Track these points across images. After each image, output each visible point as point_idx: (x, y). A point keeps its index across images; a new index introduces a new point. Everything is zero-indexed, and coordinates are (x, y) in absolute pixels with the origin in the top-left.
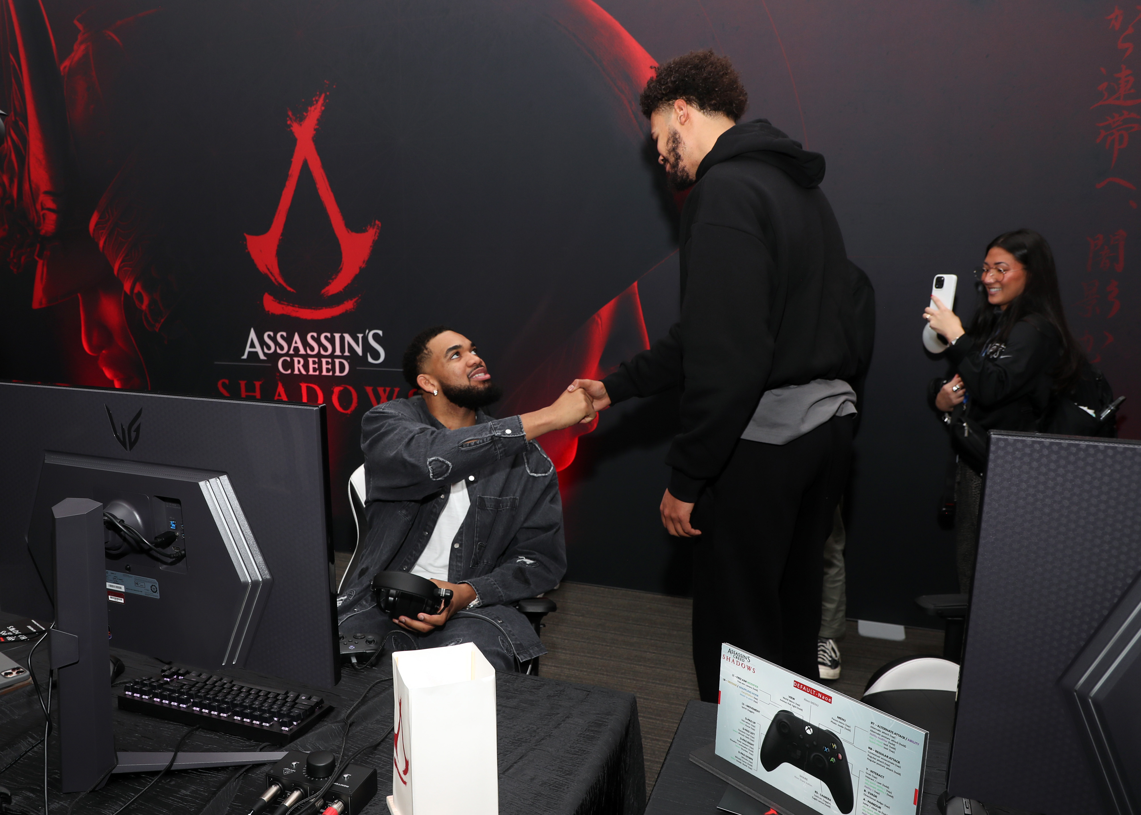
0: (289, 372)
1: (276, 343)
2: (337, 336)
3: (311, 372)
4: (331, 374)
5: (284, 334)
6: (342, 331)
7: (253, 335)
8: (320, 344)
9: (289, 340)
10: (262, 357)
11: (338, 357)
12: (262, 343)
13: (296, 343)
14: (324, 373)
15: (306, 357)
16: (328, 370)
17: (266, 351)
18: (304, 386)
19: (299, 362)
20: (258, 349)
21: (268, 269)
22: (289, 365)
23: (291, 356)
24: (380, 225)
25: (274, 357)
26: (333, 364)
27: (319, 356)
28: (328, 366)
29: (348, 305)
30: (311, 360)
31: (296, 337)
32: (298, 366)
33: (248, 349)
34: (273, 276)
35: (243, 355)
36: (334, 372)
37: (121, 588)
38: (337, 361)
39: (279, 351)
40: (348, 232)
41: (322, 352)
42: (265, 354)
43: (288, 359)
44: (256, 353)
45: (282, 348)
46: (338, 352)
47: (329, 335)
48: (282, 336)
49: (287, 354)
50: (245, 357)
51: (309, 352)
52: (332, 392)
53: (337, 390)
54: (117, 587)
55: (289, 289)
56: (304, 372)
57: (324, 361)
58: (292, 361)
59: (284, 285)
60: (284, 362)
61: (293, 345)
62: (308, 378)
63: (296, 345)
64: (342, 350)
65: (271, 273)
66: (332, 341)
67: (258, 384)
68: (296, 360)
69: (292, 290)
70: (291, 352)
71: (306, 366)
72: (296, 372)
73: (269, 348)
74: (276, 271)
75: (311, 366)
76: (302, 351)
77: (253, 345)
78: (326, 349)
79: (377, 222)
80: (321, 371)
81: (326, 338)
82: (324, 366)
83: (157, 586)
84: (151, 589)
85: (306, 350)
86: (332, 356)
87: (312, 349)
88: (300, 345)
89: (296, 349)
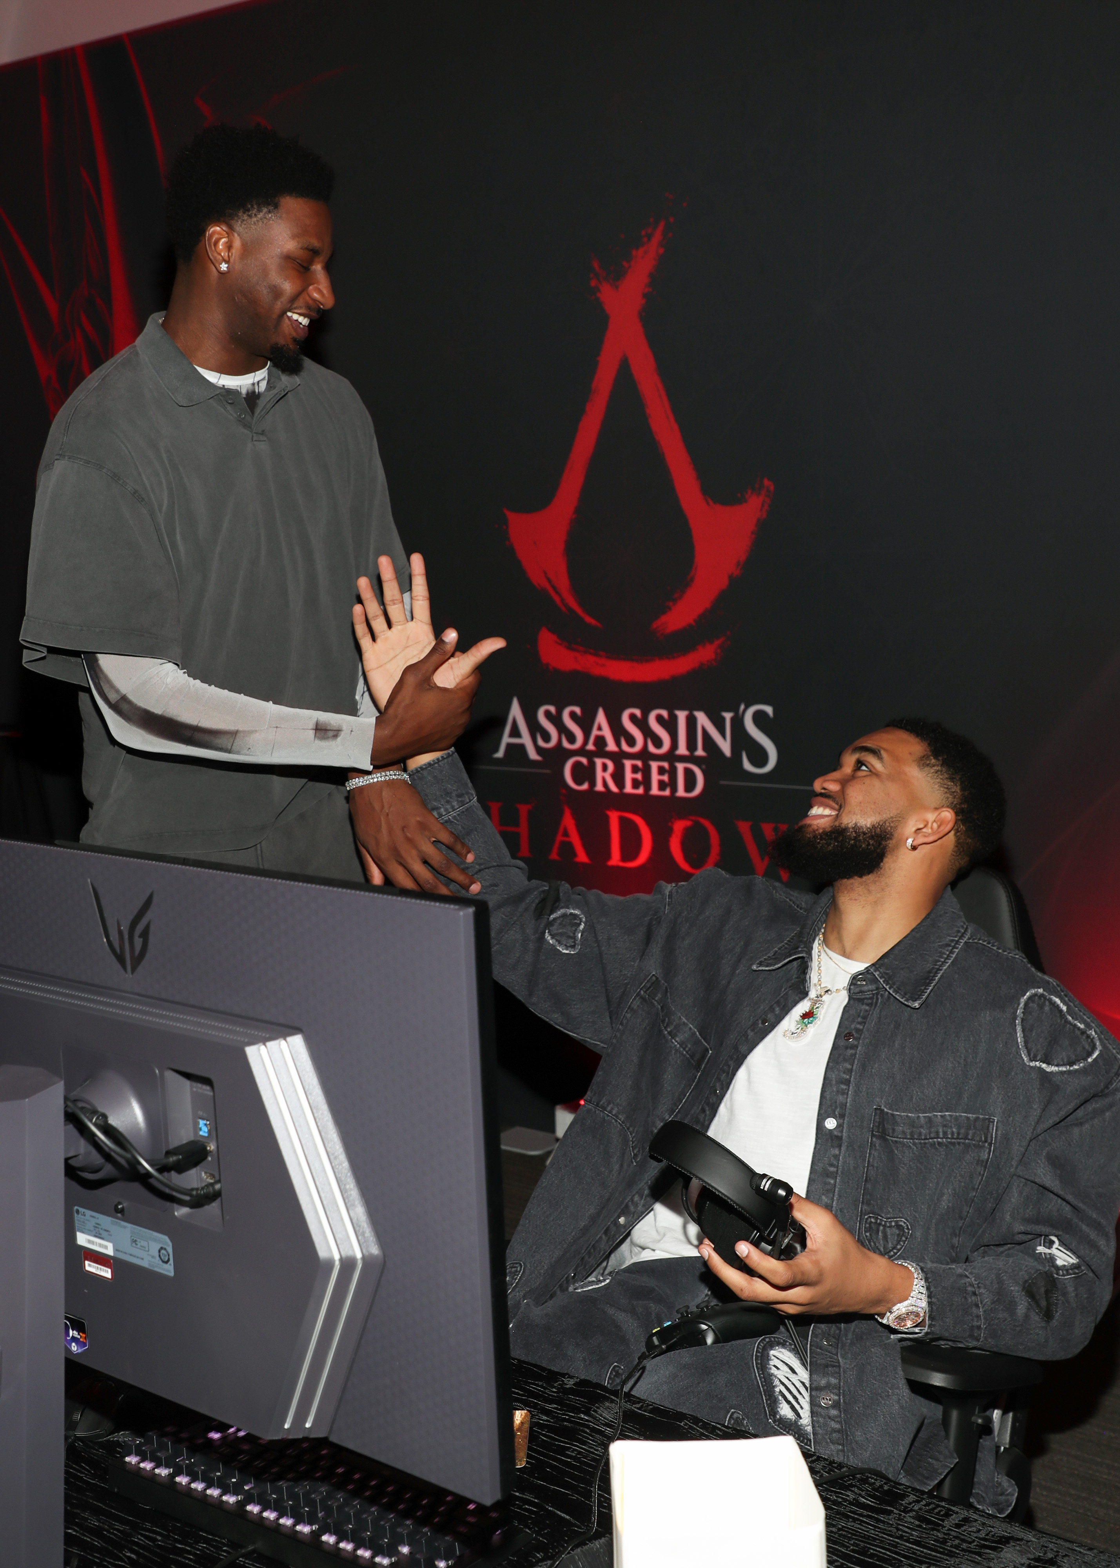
0: (585, 786)
1: (562, 729)
2: (682, 716)
3: (628, 789)
4: (667, 792)
5: (577, 710)
6: (691, 707)
7: (516, 711)
8: (648, 733)
9: (586, 723)
10: (533, 755)
11: (682, 759)
12: (535, 728)
13: (600, 728)
14: (655, 791)
15: (618, 758)
16: (662, 785)
17: (541, 743)
18: (614, 817)
19: (605, 768)
20: (526, 739)
21: (549, 581)
22: (584, 773)
23: (590, 755)
24: (772, 488)
25: (558, 755)
26: (673, 772)
27: (644, 755)
28: (661, 777)
29: (706, 654)
30: (628, 764)
31: (601, 717)
32: (603, 777)
33: (506, 739)
34: (557, 593)
35: (496, 750)
36: (674, 789)
37: (106, 1247)
38: (680, 767)
39: (566, 744)
40: (708, 504)
41: (652, 749)
42: (539, 750)
43: (584, 761)
44: (522, 747)
45: (572, 738)
46: (682, 750)
47: (664, 713)
48: (573, 715)
49: (582, 751)
50: (500, 754)
51: (625, 747)
52: (670, 831)
53: (679, 827)
54: (100, 1245)
55: (588, 619)
56: (614, 788)
57: (654, 765)
58: (592, 765)
59: (579, 611)
60: (577, 766)
61: (595, 732)
62: (622, 801)
63: (599, 733)
64: (691, 744)
65: (554, 587)
66: (670, 725)
67: (524, 810)
68: (599, 762)
69: (593, 622)
70: (590, 747)
71: (619, 777)
72: (599, 787)
73: (547, 737)
74: (563, 582)
75: (629, 776)
76: (611, 746)
77: (515, 732)
78: (658, 743)
79: (766, 482)
80: (648, 787)
81: (659, 719)
82: (655, 777)
83: (170, 1250)
84: (160, 1256)
85: (618, 744)
86: (671, 757)
87: (631, 742)
88: (607, 733)
89: (600, 741)
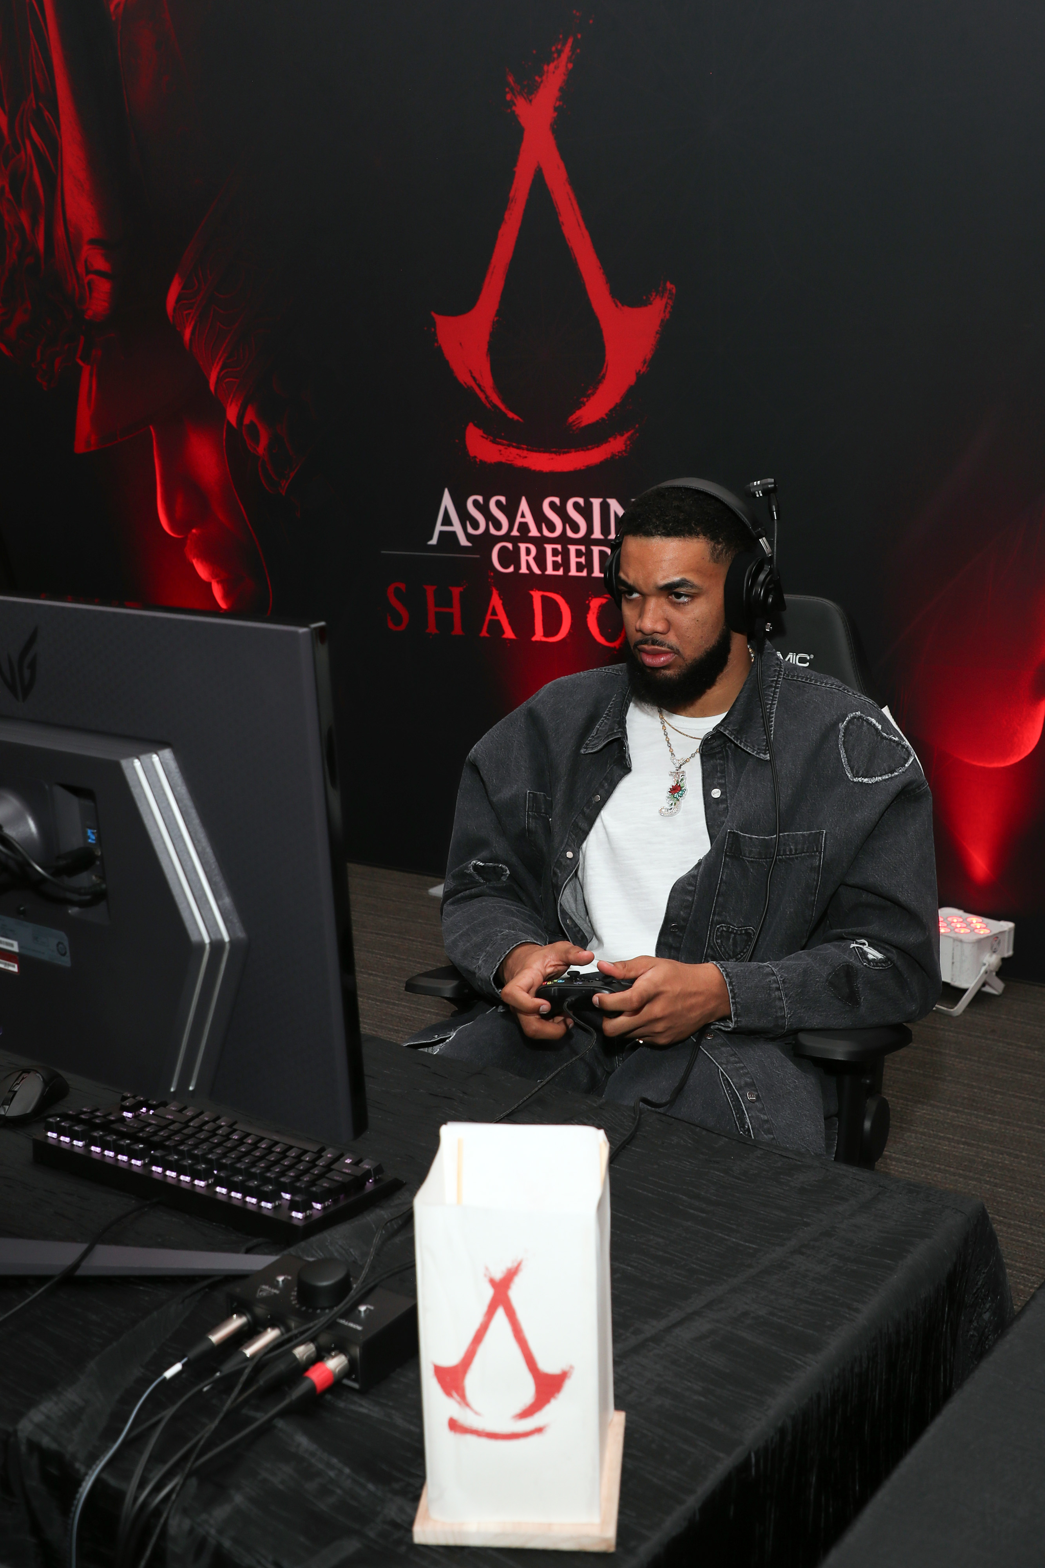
0: (511, 569)
1: (489, 517)
2: (596, 502)
3: (550, 571)
4: (584, 573)
5: (503, 499)
6: (604, 495)
7: (447, 501)
8: (566, 519)
9: (511, 511)
10: (463, 541)
11: (597, 542)
12: (465, 517)
13: (523, 516)
14: (573, 572)
15: (540, 542)
16: (579, 567)
17: (470, 530)
18: (537, 596)
19: (528, 552)
20: (457, 527)
21: (474, 379)
22: (510, 557)
23: (515, 541)
24: (674, 291)
25: (485, 542)
26: (589, 555)
27: (563, 539)
28: (580, 560)
29: (616, 445)
30: (549, 548)
31: (524, 506)
32: (527, 560)
33: (439, 528)
34: (482, 391)
35: (431, 538)
36: (591, 570)
38: (596, 550)
39: (493, 531)
40: (617, 306)
41: (570, 533)
42: (469, 537)
43: (510, 546)
44: (454, 534)
45: (498, 526)
46: (597, 534)
47: (581, 501)
48: (498, 504)
49: (507, 537)
50: (434, 541)
51: (546, 533)
52: (588, 608)
53: (595, 604)
55: (511, 415)
56: (537, 571)
57: (572, 549)
58: (517, 550)
59: (502, 407)
60: (503, 551)
61: (519, 519)
62: (544, 582)
63: (523, 520)
64: (605, 530)
65: (479, 386)
66: (586, 512)
67: (456, 591)
68: (523, 547)
69: (516, 417)
70: (515, 533)
71: (540, 560)
72: (524, 570)
73: (476, 525)
74: (488, 382)
75: (550, 559)
76: (534, 532)
77: (447, 521)
78: (576, 528)
79: (669, 285)
80: (567, 569)
81: (576, 506)
82: (573, 560)
85: (540, 530)
86: (587, 540)
87: (552, 527)
88: (529, 520)
89: (524, 527)
